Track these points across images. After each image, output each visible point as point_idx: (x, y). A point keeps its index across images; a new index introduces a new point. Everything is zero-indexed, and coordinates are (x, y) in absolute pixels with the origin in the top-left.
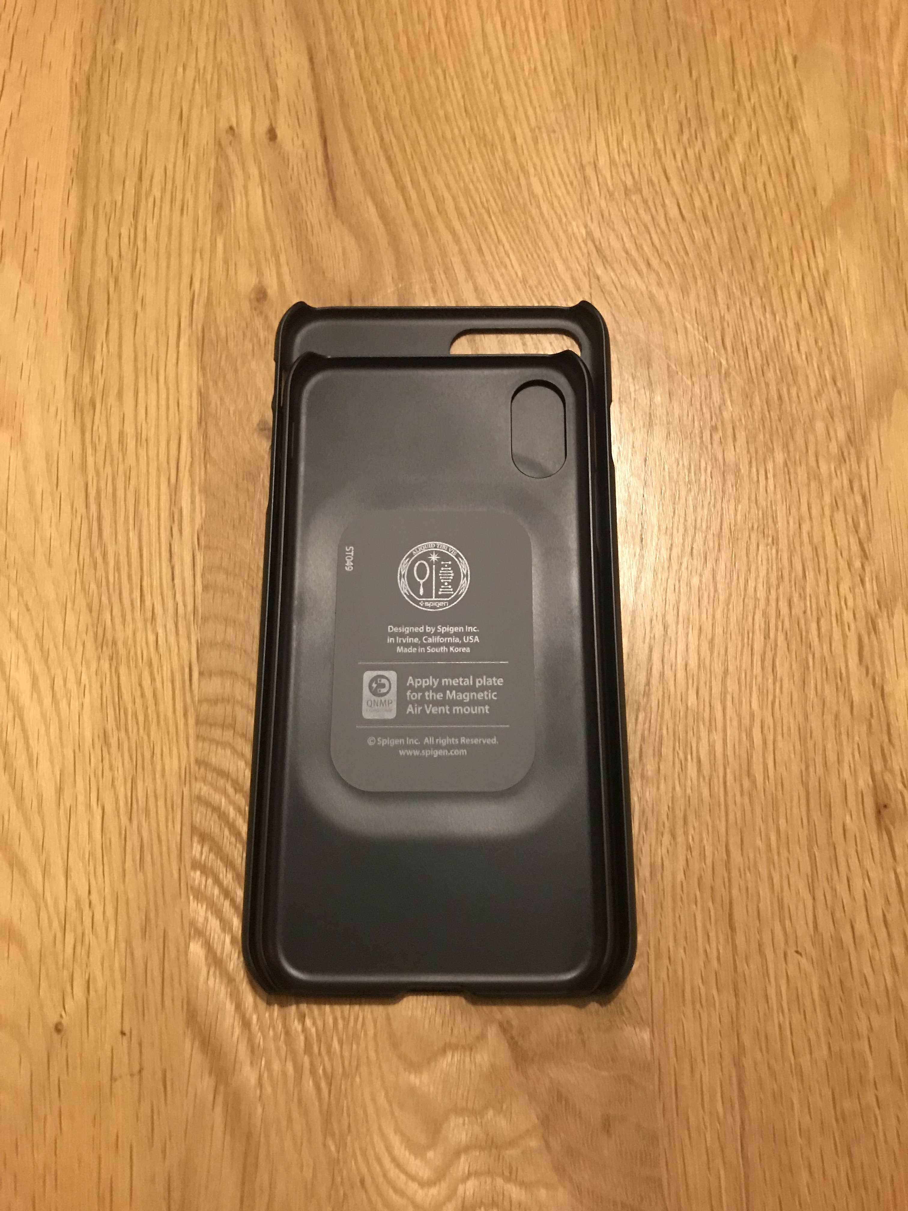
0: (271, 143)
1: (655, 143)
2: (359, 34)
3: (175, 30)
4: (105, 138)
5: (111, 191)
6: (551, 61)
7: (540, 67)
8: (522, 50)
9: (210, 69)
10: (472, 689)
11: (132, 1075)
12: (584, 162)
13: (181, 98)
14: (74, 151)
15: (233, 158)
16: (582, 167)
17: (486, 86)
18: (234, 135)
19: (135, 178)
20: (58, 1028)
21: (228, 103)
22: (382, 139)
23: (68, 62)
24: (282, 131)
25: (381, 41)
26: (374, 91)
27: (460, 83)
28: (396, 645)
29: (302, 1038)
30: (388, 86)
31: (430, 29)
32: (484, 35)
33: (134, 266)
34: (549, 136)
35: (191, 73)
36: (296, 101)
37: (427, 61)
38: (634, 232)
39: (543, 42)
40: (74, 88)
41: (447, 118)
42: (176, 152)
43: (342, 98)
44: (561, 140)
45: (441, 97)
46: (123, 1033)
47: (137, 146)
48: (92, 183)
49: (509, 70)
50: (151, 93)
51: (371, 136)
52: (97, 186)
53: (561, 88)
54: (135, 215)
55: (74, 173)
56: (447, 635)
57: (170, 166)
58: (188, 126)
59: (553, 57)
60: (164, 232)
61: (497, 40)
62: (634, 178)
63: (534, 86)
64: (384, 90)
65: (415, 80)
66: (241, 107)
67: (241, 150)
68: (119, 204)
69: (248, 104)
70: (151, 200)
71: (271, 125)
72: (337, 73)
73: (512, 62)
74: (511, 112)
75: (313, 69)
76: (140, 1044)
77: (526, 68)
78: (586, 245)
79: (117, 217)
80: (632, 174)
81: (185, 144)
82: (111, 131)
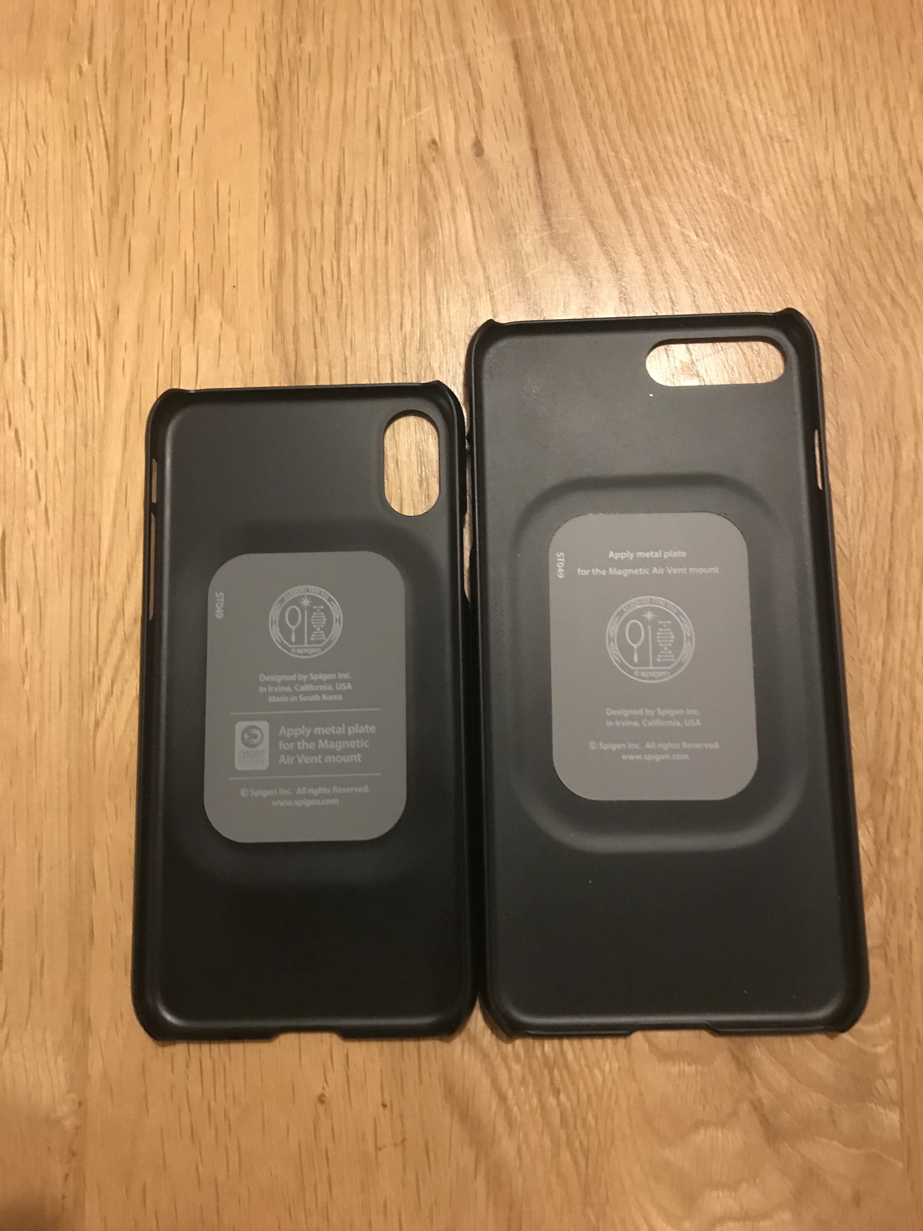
0: (477, 158)
1: (900, 152)
2: (568, 25)
3: (366, 23)
4: (298, 156)
5: (309, 217)
6: (783, 56)
7: (771, 63)
8: (749, 42)
9: (406, 72)
10: (345, 737)
11: (395, 1145)
12: (822, 177)
13: (378, 107)
14: (267, 172)
15: (437, 175)
16: (819, 184)
17: (711, 86)
18: (437, 150)
19: (334, 200)
20: (321, 1099)
21: (428, 110)
22: (598, 152)
23: (253, 66)
24: (488, 145)
25: (593, 34)
26: (588, 96)
27: (682, 83)
28: (268, 694)
29: (557, 1112)
30: (602, 90)
31: (647, 18)
32: (708, 25)
33: (340, 305)
34: (781, 146)
35: (386, 76)
36: (502, 109)
37: (644, 55)
38: (877, 260)
39: (773, 32)
40: (261, 97)
41: (669, 127)
42: (376, 171)
43: (552, 103)
44: (795, 151)
45: (661, 101)
46: (384, 1106)
47: (333, 164)
48: (288, 208)
49: (735, 66)
50: (345, 101)
51: (586, 150)
52: (294, 211)
53: (795, 88)
54: (337, 244)
55: (268, 197)
56: (320, 682)
57: (371, 188)
58: (387, 140)
59: (785, 49)
60: (369, 265)
61: (722, 29)
62: (876, 196)
63: (764, 85)
64: (598, 93)
65: (632, 81)
66: (443, 117)
67: (446, 167)
68: (319, 231)
69: (451, 114)
70: (352, 227)
71: (477, 137)
72: (546, 72)
73: (739, 57)
74: (738, 119)
75: (519, 69)
76: (401, 1117)
77: (755, 63)
78: (823, 275)
79: (318, 246)
80: (874, 190)
81: (385, 161)
82: (304, 147)
